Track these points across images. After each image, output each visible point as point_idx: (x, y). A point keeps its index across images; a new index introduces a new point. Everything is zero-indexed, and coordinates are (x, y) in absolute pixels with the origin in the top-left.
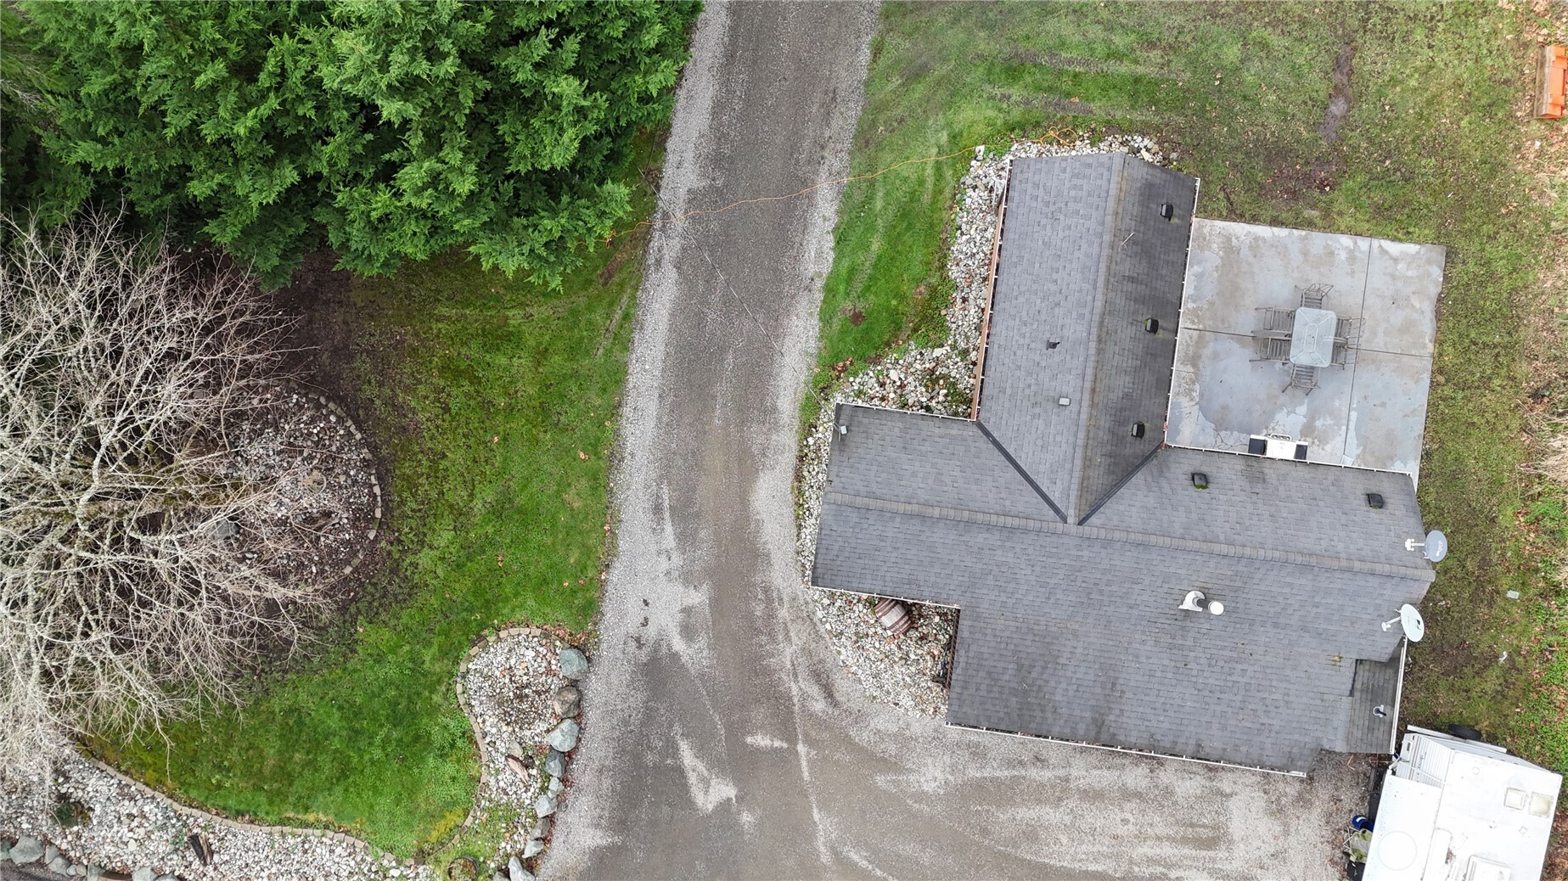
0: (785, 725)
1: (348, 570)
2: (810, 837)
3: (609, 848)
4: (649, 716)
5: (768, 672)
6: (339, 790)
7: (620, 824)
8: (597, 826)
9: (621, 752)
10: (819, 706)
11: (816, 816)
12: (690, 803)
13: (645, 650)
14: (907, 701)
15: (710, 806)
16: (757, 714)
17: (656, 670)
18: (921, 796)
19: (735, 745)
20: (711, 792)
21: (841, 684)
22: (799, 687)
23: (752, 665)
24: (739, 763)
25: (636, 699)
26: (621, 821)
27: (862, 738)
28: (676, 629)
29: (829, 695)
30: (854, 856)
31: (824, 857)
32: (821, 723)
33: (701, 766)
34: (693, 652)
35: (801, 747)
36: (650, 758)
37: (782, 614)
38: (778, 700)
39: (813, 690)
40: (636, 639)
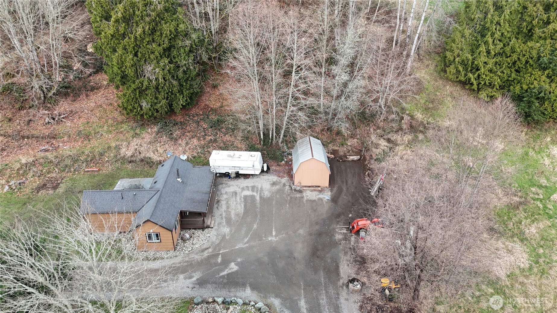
0: (216, 256)
2: (243, 248)
3: (251, 287)
4: (215, 283)
5: (202, 261)
7: (244, 285)
8: (245, 290)
9: (224, 287)
10: (210, 250)
11: (237, 247)
12: (237, 272)
13: (196, 286)
14: (209, 235)
15: (237, 267)
16: (213, 261)
17: (201, 283)
18: (231, 231)
19: (221, 264)
20: (233, 267)
21: (205, 247)
22: (206, 254)
23: (200, 264)
24: (226, 263)
25: (209, 286)
26: (243, 285)
27: (218, 242)
28: (190, 280)
29: (208, 248)
30: (246, 240)
31: (247, 245)
32: (215, 249)
33: (227, 270)
34: (197, 276)
35: (221, 252)
36: (225, 281)
37: (187, 259)
38: (209, 257)
39: (206, 251)
40: (193, 288)
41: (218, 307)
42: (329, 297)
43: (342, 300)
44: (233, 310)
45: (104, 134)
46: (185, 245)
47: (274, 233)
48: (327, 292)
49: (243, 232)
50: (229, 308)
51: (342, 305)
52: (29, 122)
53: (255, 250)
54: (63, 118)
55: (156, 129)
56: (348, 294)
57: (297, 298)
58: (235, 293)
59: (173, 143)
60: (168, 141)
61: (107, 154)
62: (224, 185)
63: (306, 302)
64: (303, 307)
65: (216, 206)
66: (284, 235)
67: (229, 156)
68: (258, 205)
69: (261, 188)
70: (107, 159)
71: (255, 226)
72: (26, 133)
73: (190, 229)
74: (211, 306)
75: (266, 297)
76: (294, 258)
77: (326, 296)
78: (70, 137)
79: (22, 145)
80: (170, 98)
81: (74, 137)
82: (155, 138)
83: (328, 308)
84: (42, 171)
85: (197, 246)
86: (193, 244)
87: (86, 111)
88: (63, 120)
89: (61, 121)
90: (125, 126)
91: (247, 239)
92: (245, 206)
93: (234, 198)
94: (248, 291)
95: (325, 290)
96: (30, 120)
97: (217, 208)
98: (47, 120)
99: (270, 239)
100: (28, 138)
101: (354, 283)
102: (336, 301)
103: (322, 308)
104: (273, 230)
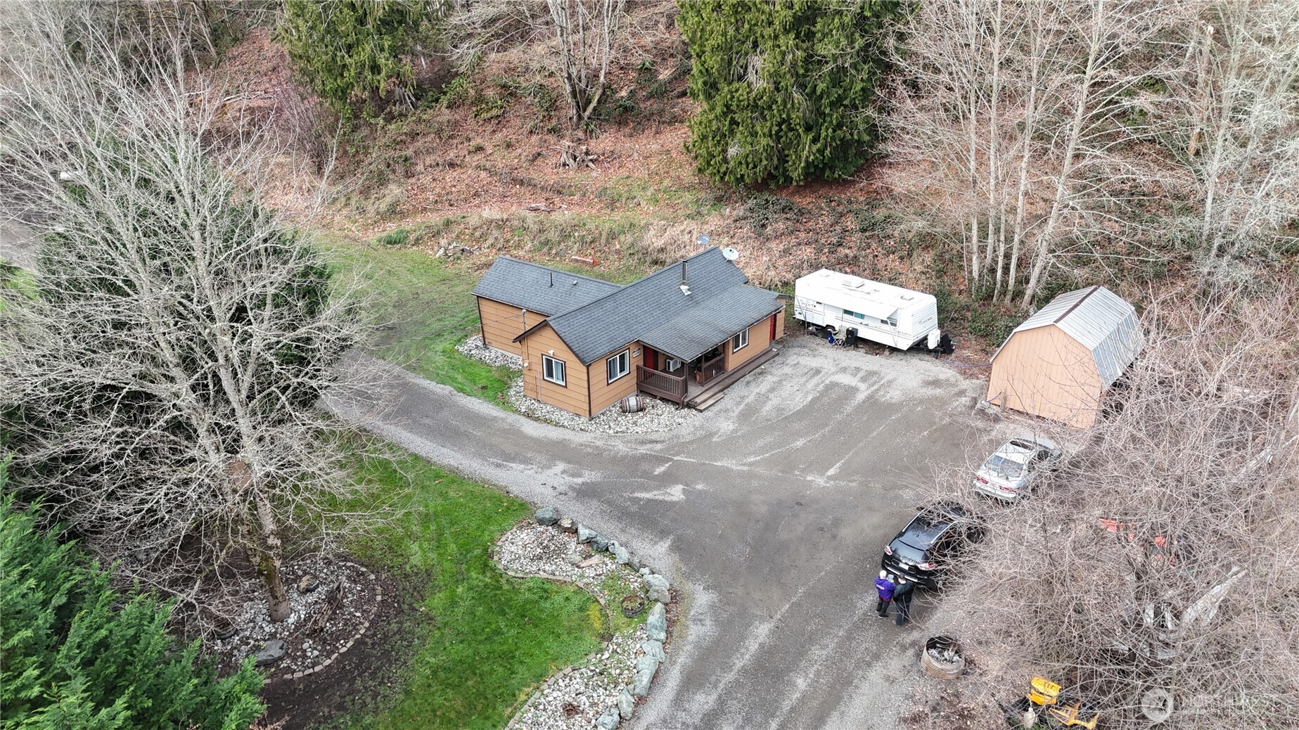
0: (660, 460)
1: (379, 598)
2: (729, 470)
3: (674, 542)
4: (609, 503)
5: (624, 458)
6: (517, 666)
7: (663, 534)
8: (656, 543)
9: (620, 519)
10: (659, 446)
11: (719, 464)
12: (673, 504)
13: (570, 493)
14: (680, 420)
15: (682, 496)
16: (645, 466)
17: (584, 493)
18: (734, 431)
19: (655, 478)
20: (676, 493)
21: (654, 437)
22: (643, 450)
23: (617, 460)
24: (666, 480)
25: (594, 503)
26: (662, 532)
27: (689, 438)
28: (571, 478)
29: (657, 442)
30: (752, 459)
31: (745, 468)
32: (668, 449)
33: (655, 492)
34: (589, 476)
35: (675, 458)
36: (634, 509)
37: (599, 443)
38: (644, 457)
39: (649, 446)
40: (561, 494)
41: (573, 545)
42: (844, 650)
43: (875, 674)
44: (597, 565)
45: (643, 203)
46: (619, 419)
47: (831, 472)
48: (849, 637)
49: (760, 443)
50: (591, 556)
51: (865, 687)
52: (536, 158)
53: (755, 483)
54: (591, 160)
55: (740, 211)
56: (906, 670)
57: (759, 613)
58: (631, 538)
59: (757, 244)
60: (750, 238)
61: (622, 238)
62: (806, 350)
63: (773, 632)
64: (757, 637)
65: (748, 378)
66: (854, 484)
67: (846, 285)
68: (848, 409)
69: (890, 382)
70: (618, 247)
71: (800, 443)
72: (522, 174)
73: (655, 397)
74: (565, 537)
75: (688, 576)
76: (834, 537)
77: (840, 645)
78: (584, 196)
79: (509, 193)
80: (784, 139)
81: (592, 197)
82: (728, 226)
83: (818, 672)
84: (508, 241)
85: (639, 429)
86: (635, 423)
87: (636, 154)
88: (591, 164)
89: (587, 166)
90: (688, 197)
91: (758, 458)
92: (814, 401)
93: (805, 379)
94: (663, 546)
95: (850, 632)
96: (539, 154)
97: (748, 383)
98: (564, 157)
99: (809, 478)
100: (522, 183)
101: (946, 654)
102: (857, 667)
103: (803, 664)
104: (838, 465)
